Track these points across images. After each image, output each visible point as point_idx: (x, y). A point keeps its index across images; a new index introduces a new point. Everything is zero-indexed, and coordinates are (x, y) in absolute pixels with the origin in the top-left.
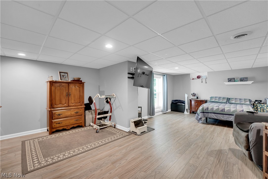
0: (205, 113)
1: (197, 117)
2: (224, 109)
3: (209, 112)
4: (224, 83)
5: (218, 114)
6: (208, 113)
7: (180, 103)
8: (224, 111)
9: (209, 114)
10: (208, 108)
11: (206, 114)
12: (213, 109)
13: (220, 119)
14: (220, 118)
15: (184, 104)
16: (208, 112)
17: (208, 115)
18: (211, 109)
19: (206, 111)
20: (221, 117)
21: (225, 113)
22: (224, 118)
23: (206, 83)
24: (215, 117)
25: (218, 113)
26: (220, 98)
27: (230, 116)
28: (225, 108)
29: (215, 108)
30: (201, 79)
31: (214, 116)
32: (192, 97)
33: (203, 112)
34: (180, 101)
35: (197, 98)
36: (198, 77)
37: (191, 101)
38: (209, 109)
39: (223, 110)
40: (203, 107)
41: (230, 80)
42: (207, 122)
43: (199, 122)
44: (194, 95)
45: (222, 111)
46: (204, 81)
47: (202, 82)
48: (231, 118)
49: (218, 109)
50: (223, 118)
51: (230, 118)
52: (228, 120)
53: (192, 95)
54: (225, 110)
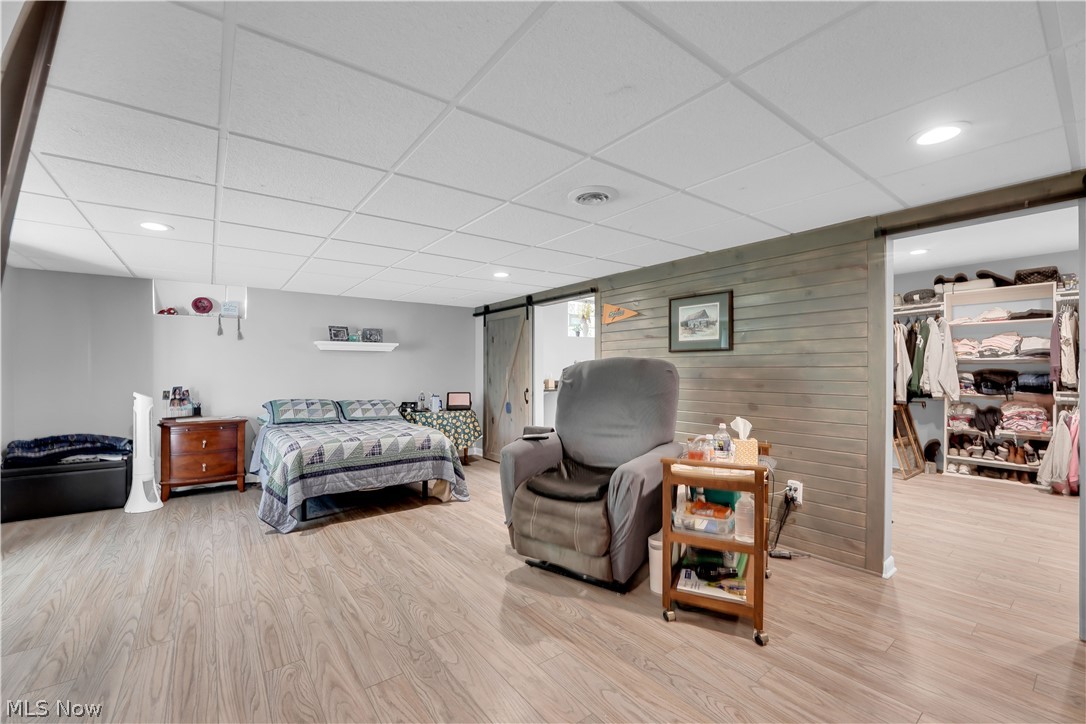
0: (309, 480)
1: (267, 508)
2: (380, 446)
3: (327, 468)
4: (316, 343)
5: (360, 468)
6: (324, 473)
7: (84, 457)
8: (380, 453)
9: (329, 477)
10: (321, 454)
11: (316, 479)
12: (340, 451)
13: (369, 487)
14: (369, 483)
15: (118, 458)
16: (322, 468)
17: (325, 484)
18: (335, 454)
19: (317, 468)
20: (370, 479)
21: (383, 461)
22: (380, 479)
23: (240, 337)
24: (352, 485)
25: (359, 464)
26: (313, 404)
27: (399, 466)
28: (382, 441)
29: (349, 448)
30: (213, 314)
31: (348, 482)
32: (168, 411)
33: (302, 477)
34: (86, 441)
35: (197, 412)
36: (202, 306)
37: (165, 429)
38: (326, 458)
39: (376, 450)
40: (300, 452)
41: (336, 335)
42: (304, 518)
43: (277, 531)
44: (179, 396)
45: (373, 454)
46: (230, 326)
47: (220, 332)
48: (402, 475)
49: (360, 448)
50: (377, 479)
51: (398, 473)
52: (391, 483)
53: (166, 396)
54: (382, 447)
